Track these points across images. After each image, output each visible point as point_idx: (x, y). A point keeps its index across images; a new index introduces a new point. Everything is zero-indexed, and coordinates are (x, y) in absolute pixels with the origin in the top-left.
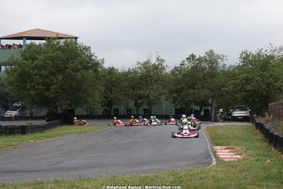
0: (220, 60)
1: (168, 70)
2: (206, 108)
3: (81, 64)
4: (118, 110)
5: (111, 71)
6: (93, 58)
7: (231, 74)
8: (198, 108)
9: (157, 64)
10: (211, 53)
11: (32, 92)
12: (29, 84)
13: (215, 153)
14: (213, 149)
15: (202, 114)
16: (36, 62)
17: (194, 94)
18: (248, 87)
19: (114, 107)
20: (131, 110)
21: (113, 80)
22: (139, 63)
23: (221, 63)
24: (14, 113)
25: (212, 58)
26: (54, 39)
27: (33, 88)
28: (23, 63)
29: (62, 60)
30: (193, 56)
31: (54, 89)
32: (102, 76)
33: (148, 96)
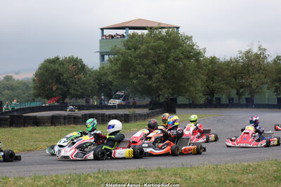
1: (270, 60)
3: (182, 53)
4: (219, 99)
5: (213, 60)
6: (195, 47)
9: (259, 53)
12: (132, 73)
16: (138, 52)
19: (216, 96)
20: (232, 99)
21: (215, 68)
22: (241, 53)
24: (117, 102)
26: (157, 29)
27: (136, 77)
28: (126, 53)
29: (164, 50)
31: (157, 78)
32: (204, 66)
33: (250, 85)
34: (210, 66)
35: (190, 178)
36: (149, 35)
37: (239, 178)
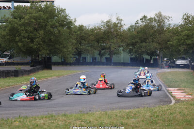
0: (166, 21)
1: (126, 28)
2: (155, 57)
3: (58, 22)
4: (85, 58)
5: (81, 27)
6: (68, 17)
7: (175, 32)
8: (148, 57)
9: (117, 22)
10: (159, 15)
11: (20, 44)
12: (17, 38)
13: (170, 93)
14: (168, 91)
15: (152, 62)
16: (23, 20)
17: (146, 47)
18: (189, 42)
19: (83, 56)
20: (96, 58)
21: (83, 35)
22: (103, 22)
23: (167, 22)
24: (4, 60)
25: (160, 19)
26: (37, 2)
27: (21, 41)
28: (13, 21)
29: (43, 19)
30: (145, 17)
31: (37, 42)
32: (74, 32)
33: (109, 48)
34: (79, 32)
35: (90, 122)
36: (31, 7)
37: (126, 122)
